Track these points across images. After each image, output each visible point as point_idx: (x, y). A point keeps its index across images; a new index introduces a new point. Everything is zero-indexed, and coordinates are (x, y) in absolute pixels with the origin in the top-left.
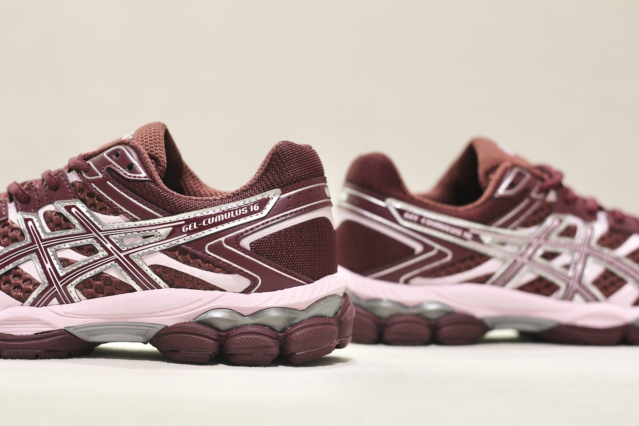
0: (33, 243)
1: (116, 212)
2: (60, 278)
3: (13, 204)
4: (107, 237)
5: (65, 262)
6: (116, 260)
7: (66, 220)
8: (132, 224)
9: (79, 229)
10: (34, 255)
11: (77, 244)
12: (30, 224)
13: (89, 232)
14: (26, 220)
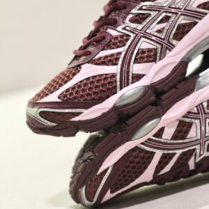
0: (137, 34)
2: (164, 39)
5: (159, 31)
6: (182, 14)
9: (154, 13)
10: (143, 39)
11: (159, 20)
12: (127, 28)
13: (159, 11)
14: (124, 29)
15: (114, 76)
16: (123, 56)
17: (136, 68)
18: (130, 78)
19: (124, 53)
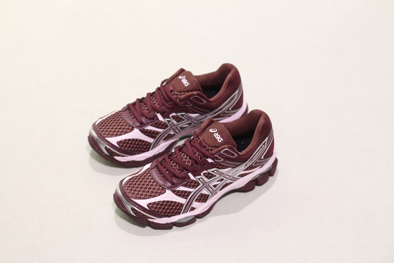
0: (204, 185)
1: (228, 167)
3: (190, 173)
4: (227, 175)
5: (215, 186)
6: (230, 179)
7: (212, 175)
8: (234, 169)
9: (218, 176)
10: (205, 188)
11: (218, 180)
12: (201, 179)
13: (221, 176)
14: (199, 179)
15: (182, 205)
16: (191, 195)
17: (195, 204)
18: (190, 208)
19: (193, 193)
